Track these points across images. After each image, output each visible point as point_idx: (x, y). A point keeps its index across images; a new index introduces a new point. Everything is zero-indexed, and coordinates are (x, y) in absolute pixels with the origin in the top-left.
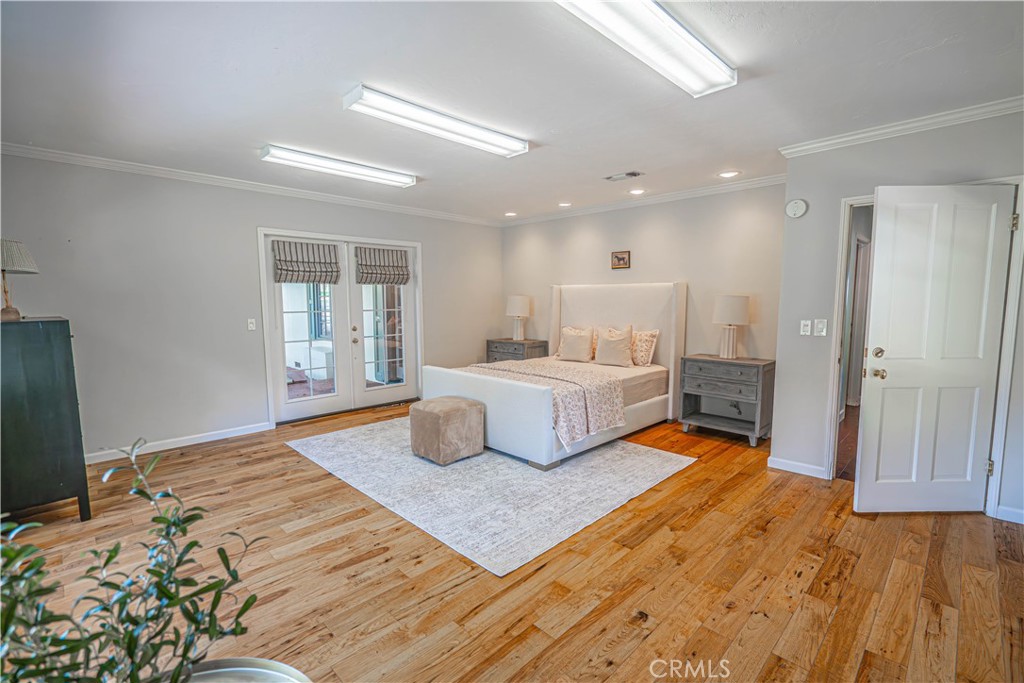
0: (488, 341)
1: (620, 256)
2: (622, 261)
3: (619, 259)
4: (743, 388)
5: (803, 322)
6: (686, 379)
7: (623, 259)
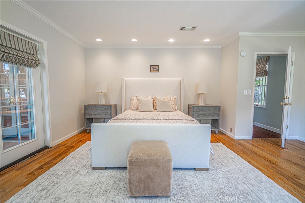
0: (85, 106)
1: (154, 67)
2: (155, 69)
3: (154, 68)
4: (214, 114)
5: (245, 91)
6: (194, 114)
7: (156, 68)
